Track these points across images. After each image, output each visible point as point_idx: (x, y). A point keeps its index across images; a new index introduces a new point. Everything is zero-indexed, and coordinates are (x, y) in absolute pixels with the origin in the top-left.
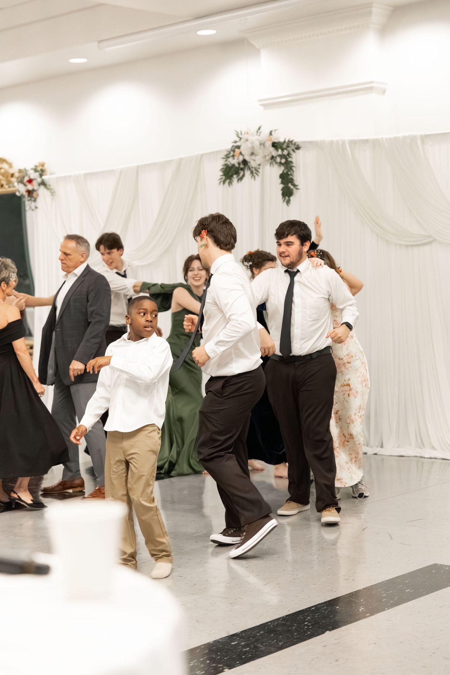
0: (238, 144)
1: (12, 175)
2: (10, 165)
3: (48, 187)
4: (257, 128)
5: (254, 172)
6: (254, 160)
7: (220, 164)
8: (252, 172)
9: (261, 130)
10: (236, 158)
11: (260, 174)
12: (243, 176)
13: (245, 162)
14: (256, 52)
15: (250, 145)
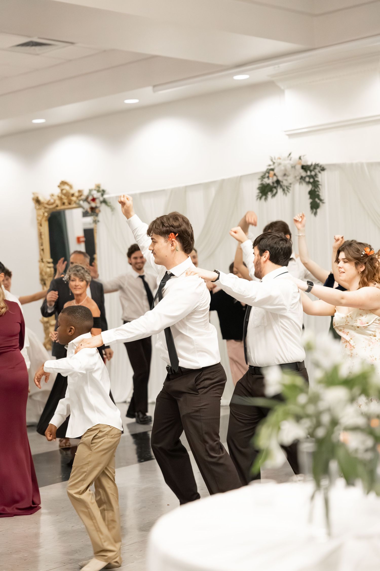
0: (272, 167)
1: (73, 195)
2: (71, 187)
3: (109, 204)
4: (288, 154)
5: (286, 190)
6: (286, 180)
7: (256, 184)
8: (284, 190)
9: (292, 155)
10: (271, 178)
11: (291, 191)
12: (276, 193)
13: (278, 182)
14: (282, 92)
15: (283, 168)
